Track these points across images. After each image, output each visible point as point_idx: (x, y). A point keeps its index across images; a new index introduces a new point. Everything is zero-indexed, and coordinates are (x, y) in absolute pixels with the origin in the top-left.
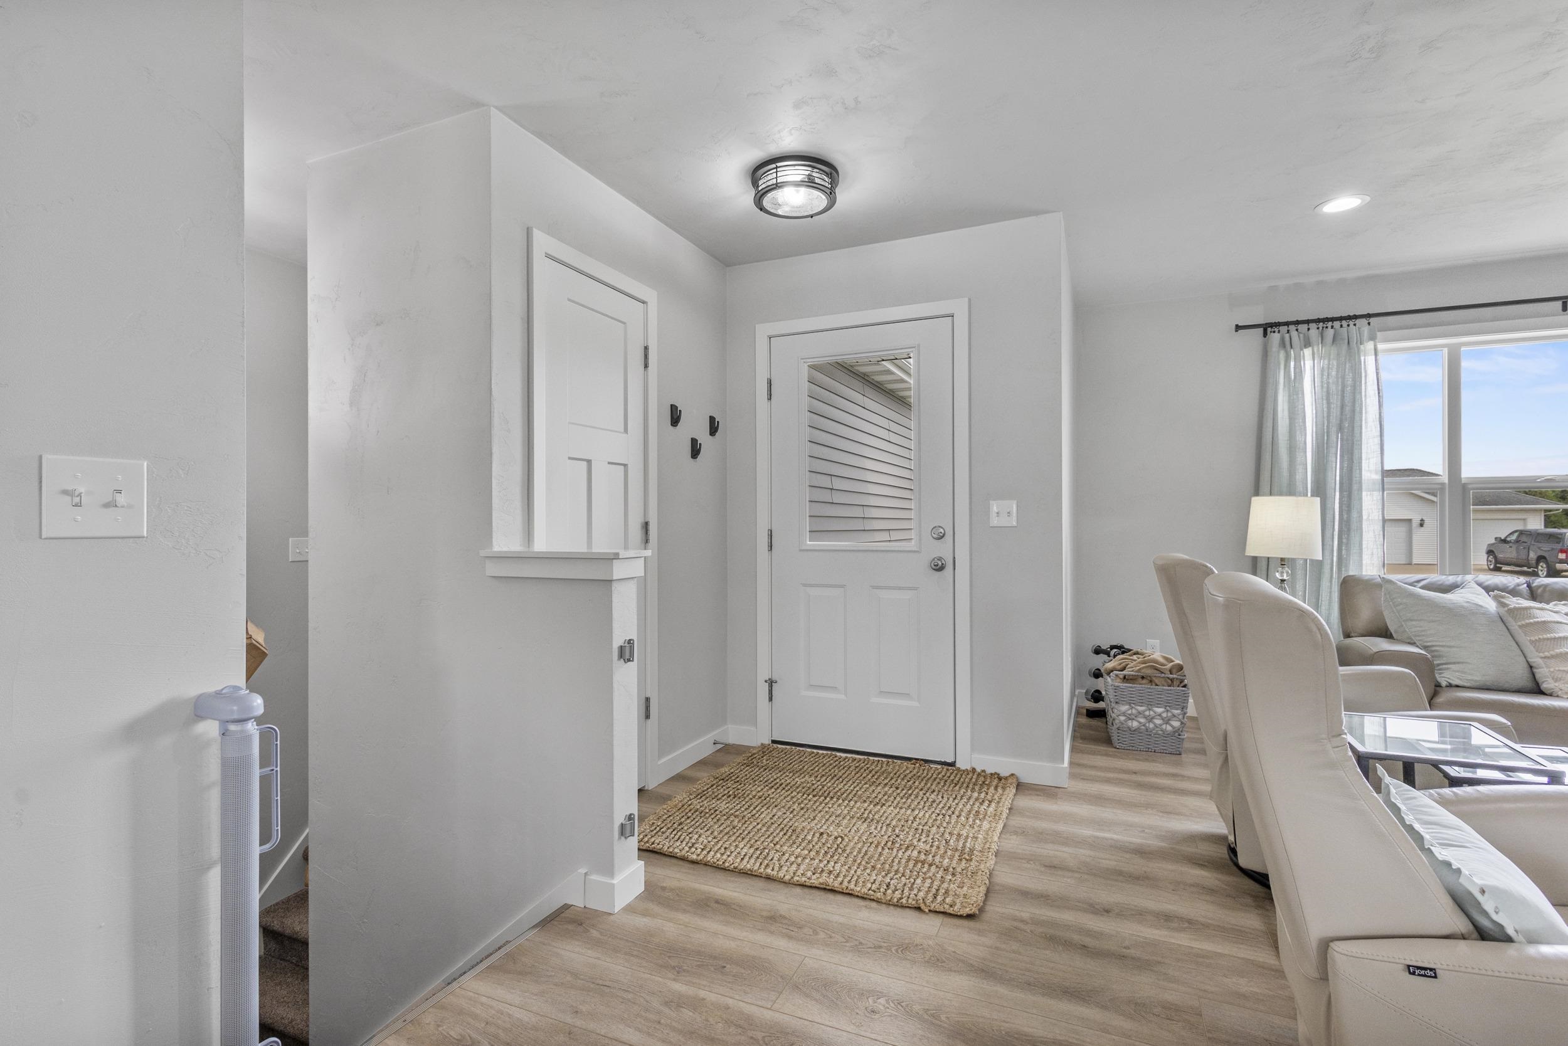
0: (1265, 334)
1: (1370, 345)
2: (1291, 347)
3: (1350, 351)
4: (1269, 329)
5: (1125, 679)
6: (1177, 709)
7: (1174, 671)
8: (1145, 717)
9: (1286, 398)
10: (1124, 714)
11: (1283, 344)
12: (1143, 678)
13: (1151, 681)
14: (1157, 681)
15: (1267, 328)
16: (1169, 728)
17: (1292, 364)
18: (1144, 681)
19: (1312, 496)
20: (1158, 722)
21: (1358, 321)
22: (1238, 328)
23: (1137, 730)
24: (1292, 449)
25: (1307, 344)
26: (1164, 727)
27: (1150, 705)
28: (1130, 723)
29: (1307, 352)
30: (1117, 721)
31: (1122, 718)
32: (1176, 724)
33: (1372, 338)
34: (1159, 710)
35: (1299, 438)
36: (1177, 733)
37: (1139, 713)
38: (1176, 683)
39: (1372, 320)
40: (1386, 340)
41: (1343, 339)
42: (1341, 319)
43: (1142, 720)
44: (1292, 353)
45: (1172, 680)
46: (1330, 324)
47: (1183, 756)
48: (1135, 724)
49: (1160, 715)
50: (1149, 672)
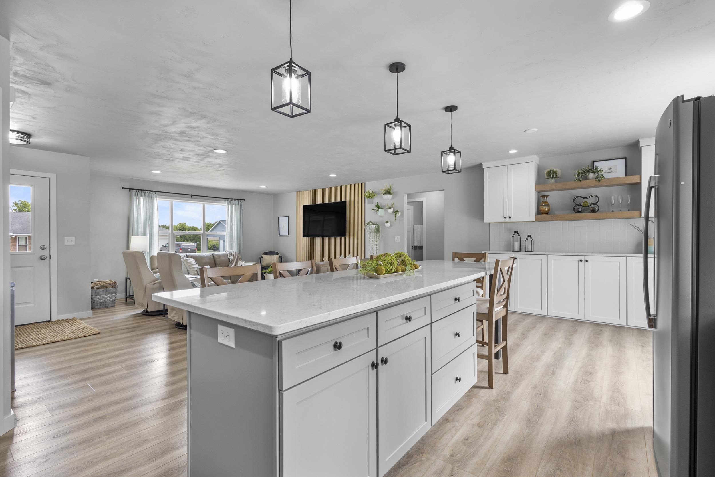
0: (130, 191)
1: (156, 198)
2: (138, 196)
3: (152, 198)
4: (131, 190)
5: (98, 288)
6: (114, 294)
7: (113, 284)
8: (105, 298)
9: (136, 210)
10: (98, 299)
11: (135, 195)
12: (104, 287)
13: (106, 288)
14: (108, 287)
15: (130, 189)
16: (112, 300)
17: (138, 199)
18: (104, 288)
19: (143, 236)
20: (108, 299)
21: (153, 192)
22: (123, 188)
23: (102, 302)
24: (138, 223)
25: (142, 196)
26: (110, 300)
27: (106, 295)
28: (100, 301)
29: (141, 198)
30: (96, 301)
31: (97, 300)
32: (114, 298)
33: (156, 197)
34: (109, 295)
35: (139, 220)
36: (114, 300)
37: (103, 297)
38: (114, 287)
39: (156, 193)
40: (159, 198)
41: (150, 196)
42: (149, 191)
43: (104, 299)
44: (138, 197)
45: (113, 286)
46: (146, 192)
47: (115, 306)
48: (102, 301)
49: (109, 297)
50: (106, 285)
